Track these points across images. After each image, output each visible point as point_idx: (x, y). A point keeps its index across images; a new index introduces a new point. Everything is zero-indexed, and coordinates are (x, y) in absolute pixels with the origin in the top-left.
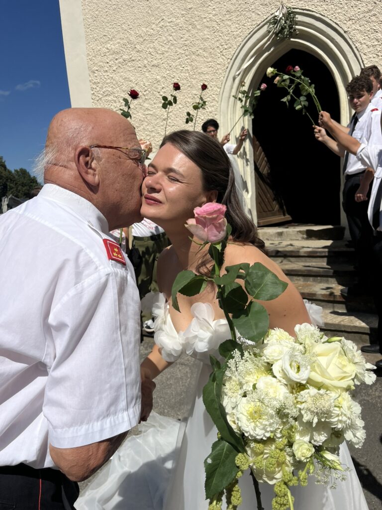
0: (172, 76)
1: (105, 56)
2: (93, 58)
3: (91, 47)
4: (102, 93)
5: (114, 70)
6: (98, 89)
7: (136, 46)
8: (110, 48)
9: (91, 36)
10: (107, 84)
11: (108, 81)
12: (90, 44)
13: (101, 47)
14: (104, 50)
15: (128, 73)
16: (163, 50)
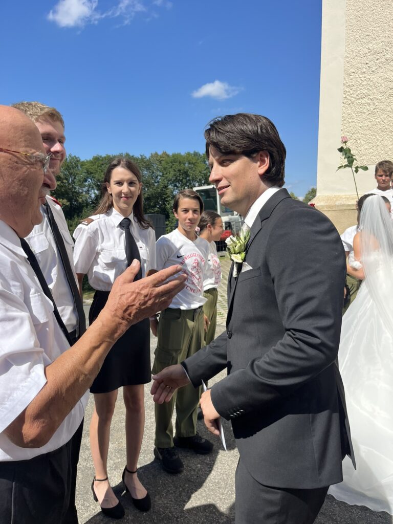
1: (365, 57)
2: (351, 60)
3: (351, 48)
4: (355, 96)
5: (373, 71)
6: (351, 92)
8: (371, 48)
9: (352, 37)
10: (363, 86)
11: (365, 83)
12: (349, 46)
14: (366, 50)
15: (389, 73)
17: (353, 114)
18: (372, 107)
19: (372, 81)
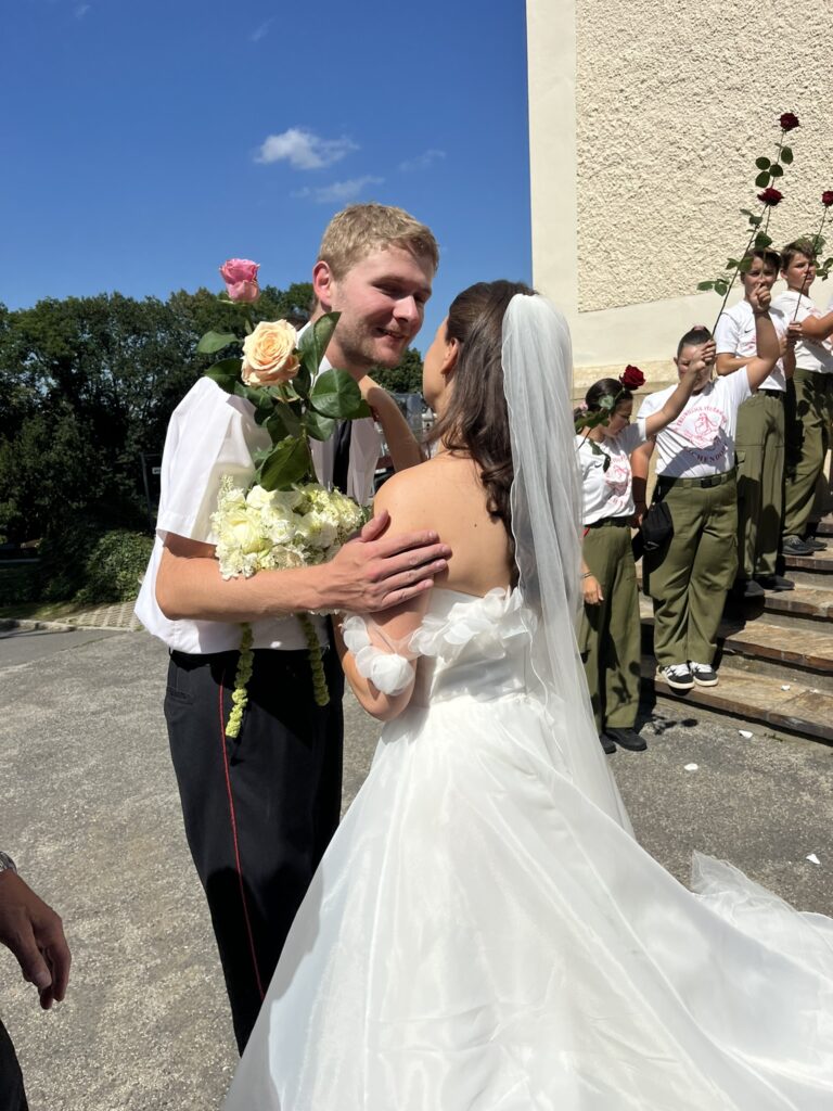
0: (775, 109)
1: (618, 77)
2: (591, 84)
3: (588, 58)
4: (601, 159)
5: (635, 107)
6: (594, 151)
7: (693, 48)
8: (628, 57)
9: (589, 35)
10: (616, 139)
11: (619, 132)
12: (585, 54)
13: (610, 57)
14: (618, 62)
15: (667, 110)
16: (757, 50)
17: (600, 199)
18: (636, 183)
19: (633, 128)
